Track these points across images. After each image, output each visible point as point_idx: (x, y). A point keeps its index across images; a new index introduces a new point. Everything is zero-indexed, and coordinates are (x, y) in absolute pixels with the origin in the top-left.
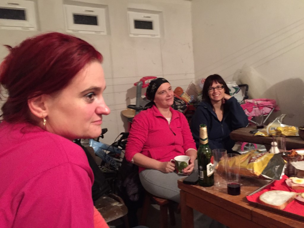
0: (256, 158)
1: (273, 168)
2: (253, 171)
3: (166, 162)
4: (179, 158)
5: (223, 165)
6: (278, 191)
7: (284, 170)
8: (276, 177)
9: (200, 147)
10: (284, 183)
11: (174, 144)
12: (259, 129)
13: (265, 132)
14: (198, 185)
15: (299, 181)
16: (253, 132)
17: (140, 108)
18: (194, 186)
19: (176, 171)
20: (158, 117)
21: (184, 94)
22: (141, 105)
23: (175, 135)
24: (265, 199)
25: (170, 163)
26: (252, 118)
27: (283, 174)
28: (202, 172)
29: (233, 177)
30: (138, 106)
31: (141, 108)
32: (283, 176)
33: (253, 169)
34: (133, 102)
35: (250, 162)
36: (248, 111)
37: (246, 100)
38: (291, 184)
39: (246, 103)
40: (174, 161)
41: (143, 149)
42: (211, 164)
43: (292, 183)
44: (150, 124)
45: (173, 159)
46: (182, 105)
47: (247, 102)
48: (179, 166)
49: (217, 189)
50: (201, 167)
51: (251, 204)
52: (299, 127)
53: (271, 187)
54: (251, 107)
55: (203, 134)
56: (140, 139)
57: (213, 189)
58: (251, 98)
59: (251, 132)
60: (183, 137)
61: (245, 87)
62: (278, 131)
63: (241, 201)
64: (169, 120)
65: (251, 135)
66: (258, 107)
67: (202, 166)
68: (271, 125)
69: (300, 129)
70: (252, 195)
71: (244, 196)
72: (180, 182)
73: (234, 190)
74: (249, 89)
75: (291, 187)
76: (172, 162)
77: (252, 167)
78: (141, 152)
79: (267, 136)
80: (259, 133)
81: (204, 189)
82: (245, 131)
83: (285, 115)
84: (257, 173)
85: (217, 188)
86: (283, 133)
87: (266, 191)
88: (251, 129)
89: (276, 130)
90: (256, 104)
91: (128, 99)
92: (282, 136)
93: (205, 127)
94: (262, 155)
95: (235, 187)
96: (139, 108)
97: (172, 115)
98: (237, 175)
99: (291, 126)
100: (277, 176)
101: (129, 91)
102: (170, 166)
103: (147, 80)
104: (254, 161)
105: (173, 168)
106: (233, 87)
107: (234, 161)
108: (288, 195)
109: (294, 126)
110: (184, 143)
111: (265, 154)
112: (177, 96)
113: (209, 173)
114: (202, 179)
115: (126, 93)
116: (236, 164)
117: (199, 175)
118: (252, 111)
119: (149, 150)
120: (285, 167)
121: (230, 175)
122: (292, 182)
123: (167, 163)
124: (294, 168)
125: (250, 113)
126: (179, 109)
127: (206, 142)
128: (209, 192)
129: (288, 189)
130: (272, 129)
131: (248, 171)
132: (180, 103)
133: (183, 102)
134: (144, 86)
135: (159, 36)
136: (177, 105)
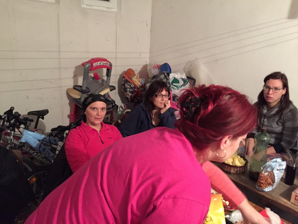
21: (135, 77)
23: (103, 143)
61: (193, 81)
91: (75, 76)
96: (85, 90)
101: (77, 68)
103: (96, 63)
106: (182, 79)
126: (128, 92)
132: (130, 86)
133: (133, 86)
134: (92, 69)
135: (115, 10)
136: (127, 88)
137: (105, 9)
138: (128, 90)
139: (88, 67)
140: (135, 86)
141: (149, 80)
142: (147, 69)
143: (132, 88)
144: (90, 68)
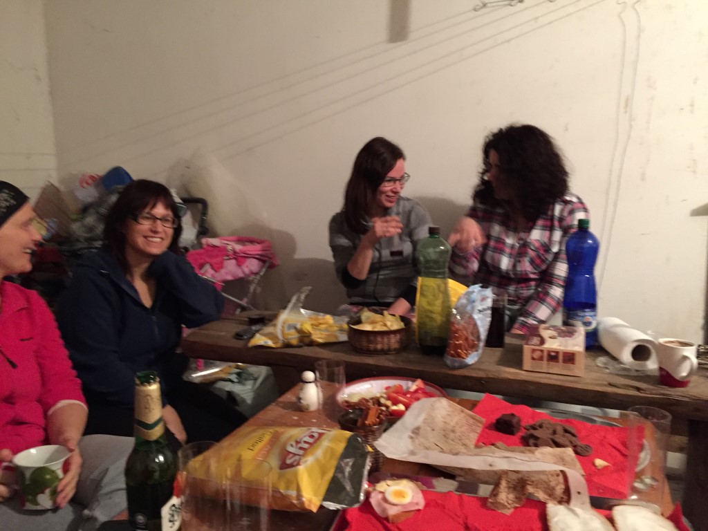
0: (301, 452)
2: (299, 496)
7: (366, 472)
12: (257, 328)
13: (272, 336)
15: (402, 495)
16: (242, 336)
23: (14, 365)
26: (223, 285)
32: (366, 491)
33: (299, 490)
35: (284, 466)
36: (213, 268)
37: (204, 241)
38: (384, 510)
39: (205, 246)
42: (174, 500)
43: (387, 506)
47: (208, 245)
54: (220, 259)
55: (146, 407)
58: (215, 235)
59: (238, 336)
61: (200, 206)
62: (304, 332)
65: (240, 344)
66: (236, 258)
67: (144, 514)
68: (285, 316)
69: (350, 328)
74: (210, 212)
75: (387, 519)
77: (295, 486)
79: (279, 345)
80: (259, 340)
86: (313, 336)
88: (237, 328)
89: (300, 331)
90: (231, 253)
92: (312, 344)
93: (155, 381)
94: (316, 440)
99: (322, 314)
100: (352, 493)
104: (298, 464)
109: (330, 314)
118: (221, 267)
120: (368, 463)
122: (385, 500)
125: (217, 275)
127: (157, 432)
129: (380, 526)
130: (289, 327)
131: (284, 497)
141: (74, 217)
142: (57, 190)
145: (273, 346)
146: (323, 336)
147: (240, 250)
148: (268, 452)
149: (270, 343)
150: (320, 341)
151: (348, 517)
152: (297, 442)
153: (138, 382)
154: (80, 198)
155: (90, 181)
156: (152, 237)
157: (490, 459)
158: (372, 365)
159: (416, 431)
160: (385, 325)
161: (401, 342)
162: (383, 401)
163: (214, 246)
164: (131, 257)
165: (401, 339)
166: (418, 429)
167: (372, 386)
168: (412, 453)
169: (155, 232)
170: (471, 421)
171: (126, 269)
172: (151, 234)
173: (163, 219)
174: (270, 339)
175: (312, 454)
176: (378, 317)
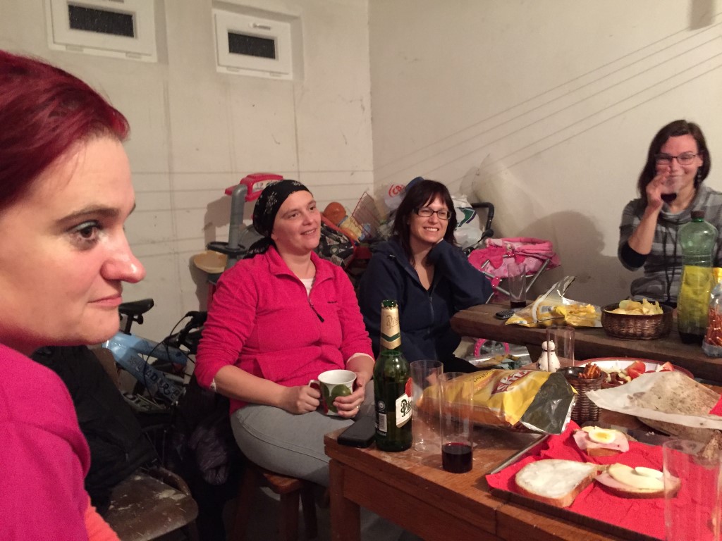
0: (510, 383)
1: (547, 403)
2: (502, 413)
3: (298, 387)
4: (330, 377)
5: (434, 397)
6: (556, 461)
7: (570, 410)
8: (552, 426)
9: (382, 356)
10: (570, 441)
11: (318, 343)
12: (515, 310)
13: (528, 317)
14: (372, 448)
15: (604, 436)
16: (503, 316)
17: (239, 249)
18: (363, 450)
19: (322, 408)
20: (280, 276)
21: (348, 220)
22: (241, 243)
23: (322, 320)
24: (527, 481)
25: (307, 389)
26: (501, 280)
27: (568, 420)
28: (385, 416)
29: (457, 425)
30: (234, 246)
31: (242, 250)
32: (568, 426)
33: (502, 408)
34: (222, 234)
35: (494, 391)
36: (492, 264)
37: (487, 241)
38: (584, 444)
39: (488, 246)
40: (318, 383)
41: (241, 354)
42: (405, 397)
43: (588, 442)
44: (261, 294)
45: (316, 379)
46: (341, 245)
47: (491, 245)
48: (330, 395)
49: (419, 458)
50: (382, 405)
51: (496, 494)
52: (602, 308)
53: (541, 452)
54: (499, 257)
55: (389, 325)
56: (236, 332)
57: (408, 458)
58: (499, 236)
59: (499, 316)
60: (342, 325)
61: (487, 210)
62: (557, 314)
63: (472, 486)
64: (308, 283)
65: (498, 323)
66: (514, 257)
67: (384, 402)
68: (541, 300)
69: (603, 312)
70: (499, 472)
71: (479, 475)
72: (331, 439)
73: (456, 461)
74: (497, 215)
75: (585, 451)
76: (313, 386)
77: (500, 405)
78: (237, 363)
79: (533, 325)
80: (516, 319)
81: (388, 458)
82: (485, 313)
83: (572, 278)
84: (510, 417)
85: (419, 455)
86: (567, 319)
87: (531, 462)
88: (497, 309)
89: (553, 313)
90: (510, 251)
91: (209, 226)
92: (565, 325)
93: (394, 306)
94: (524, 376)
95: (460, 453)
96: (236, 250)
97: (316, 272)
98: (466, 421)
99: (584, 304)
100: (555, 425)
101: (213, 207)
102: (308, 396)
103: (259, 183)
104: (506, 390)
105: (316, 402)
106: (460, 208)
107: (459, 389)
108: (579, 470)
109: (592, 304)
110: (343, 339)
111: (528, 373)
112: (328, 223)
113: (401, 419)
114: (384, 433)
115: (204, 211)
116: (465, 395)
117: (378, 423)
118: (500, 265)
119: (258, 357)
120: (573, 403)
121: (449, 423)
122: (588, 438)
123: (301, 389)
124: (592, 404)
125: (496, 271)
126: (334, 256)
127: (396, 343)
128: (399, 466)
129: (578, 456)
130: (544, 309)
131: (492, 413)
132: (338, 240)
133: (344, 239)
134: (251, 196)
135: (290, 77)
136: (330, 246)
137: (267, 75)
138: (334, 250)
139: (242, 193)
140: (350, 241)
141: (382, 221)
142: (373, 200)
143: (344, 244)
144: (245, 195)
145: (528, 325)
146: (579, 321)
147: (519, 248)
148: (487, 384)
149: (525, 323)
150: (575, 324)
151: (550, 444)
152: (509, 377)
153: (383, 306)
154: (389, 206)
155: (396, 191)
156: (430, 228)
157: (702, 420)
158: (623, 349)
159: (639, 395)
160: (642, 311)
161: (657, 328)
162: (621, 376)
163: (497, 246)
164: (414, 245)
165: (656, 325)
166: (642, 394)
167: (617, 364)
168: (626, 408)
169: (432, 223)
170: (706, 396)
171: (410, 255)
172: (429, 225)
173: (439, 212)
174: (526, 319)
175: (518, 384)
176: (636, 304)
